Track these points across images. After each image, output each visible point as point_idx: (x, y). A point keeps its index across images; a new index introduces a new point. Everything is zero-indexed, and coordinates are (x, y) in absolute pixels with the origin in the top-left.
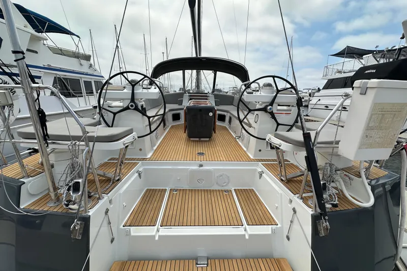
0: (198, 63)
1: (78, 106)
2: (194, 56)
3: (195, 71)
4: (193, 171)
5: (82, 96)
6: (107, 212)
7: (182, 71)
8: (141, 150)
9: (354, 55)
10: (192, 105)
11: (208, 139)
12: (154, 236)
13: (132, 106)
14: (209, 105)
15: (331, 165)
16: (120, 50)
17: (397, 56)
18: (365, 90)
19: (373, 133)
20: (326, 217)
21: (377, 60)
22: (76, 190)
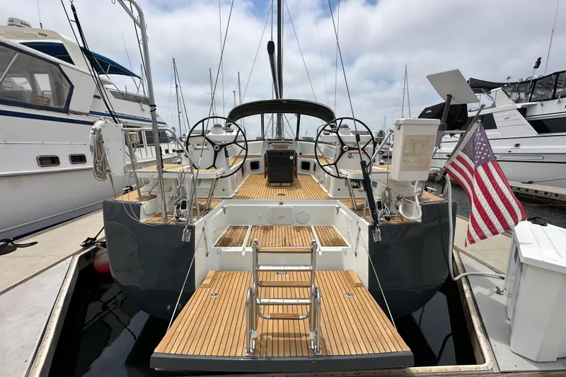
0: (279, 106)
2: (275, 98)
3: (275, 115)
4: (273, 208)
5: (143, 146)
6: (203, 230)
7: (260, 115)
8: (224, 190)
9: (482, 89)
10: (272, 148)
11: (289, 184)
12: (241, 253)
13: (217, 148)
14: (289, 148)
15: (387, 189)
16: (179, 89)
17: (531, 89)
18: (399, 126)
19: (409, 158)
20: (378, 225)
21: (508, 95)
22: (184, 206)
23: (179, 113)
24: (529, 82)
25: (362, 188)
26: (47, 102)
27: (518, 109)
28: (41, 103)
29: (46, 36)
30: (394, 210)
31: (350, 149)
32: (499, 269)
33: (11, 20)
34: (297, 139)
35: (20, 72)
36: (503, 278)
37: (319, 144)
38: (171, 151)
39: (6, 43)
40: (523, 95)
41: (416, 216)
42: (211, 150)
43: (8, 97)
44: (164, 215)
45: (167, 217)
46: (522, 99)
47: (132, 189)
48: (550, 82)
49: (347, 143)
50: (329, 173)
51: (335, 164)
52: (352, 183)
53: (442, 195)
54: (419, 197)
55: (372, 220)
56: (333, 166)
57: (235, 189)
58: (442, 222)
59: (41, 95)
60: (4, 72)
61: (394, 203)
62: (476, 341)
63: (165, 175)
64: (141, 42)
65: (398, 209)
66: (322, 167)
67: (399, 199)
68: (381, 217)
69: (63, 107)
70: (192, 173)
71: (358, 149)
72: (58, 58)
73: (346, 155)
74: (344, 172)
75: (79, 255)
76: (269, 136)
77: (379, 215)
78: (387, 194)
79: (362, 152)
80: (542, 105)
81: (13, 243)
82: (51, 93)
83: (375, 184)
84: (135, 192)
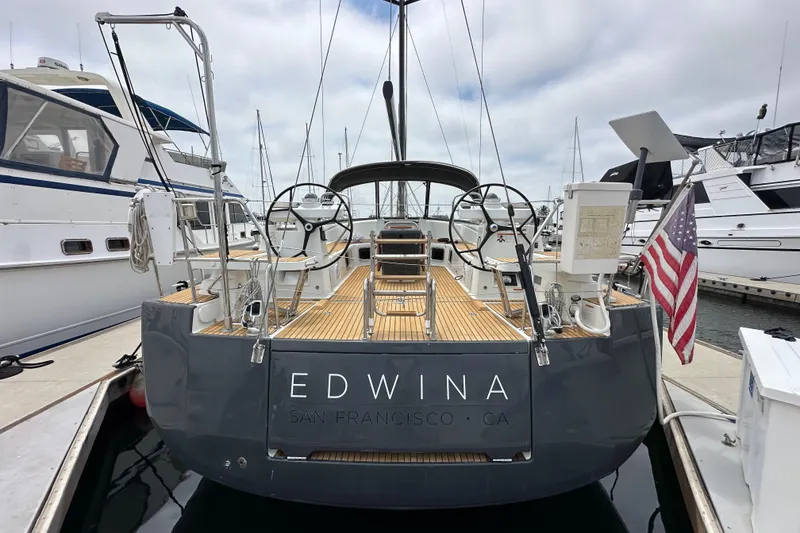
0: (401, 171)
1: (205, 242)
2: (395, 160)
3: (396, 183)
5: (209, 228)
7: (374, 183)
8: (317, 287)
10: (389, 228)
13: (309, 227)
14: (413, 228)
15: (557, 286)
16: (263, 151)
17: (756, 148)
18: (571, 193)
19: (588, 240)
20: (544, 340)
21: (722, 156)
22: (256, 311)
23: (263, 182)
24: (752, 137)
25: (519, 286)
26: (82, 166)
27: (740, 176)
28: (74, 169)
29: (87, 80)
30: (567, 318)
31: (501, 228)
32: (727, 406)
33: (42, 61)
34: (426, 217)
35: (49, 128)
36: (733, 421)
37: (455, 224)
38: (248, 235)
39: (32, 88)
40: (744, 156)
41: (601, 326)
42: (301, 230)
43: (31, 160)
44: (227, 323)
45: (231, 326)
46: (744, 162)
47: (186, 285)
48: (782, 137)
49: (497, 220)
50: (469, 263)
51: (478, 250)
52: (505, 278)
53: (639, 296)
54: (606, 299)
55: (535, 333)
56: (476, 253)
57: (335, 286)
58: (643, 337)
59: (74, 157)
60: (25, 126)
61: (567, 307)
62: (699, 521)
63: (230, 266)
64: (203, 79)
65: (573, 316)
66: (459, 253)
67: (575, 300)
68: (548, 328)
69: (102, 173)
70: (269, 261)
71: (512, 229)
72: (101, 109)
73: (494, 238)
74: (491, 262)
75: (110, 380)
76: (386, 212)
77: (545, 325)
78: (556, 295)
79: (517, 233)
80: (773, 169)
81: (18, 362)
82: (87, 155)
83: (538, 279)
84: (189, 290)
